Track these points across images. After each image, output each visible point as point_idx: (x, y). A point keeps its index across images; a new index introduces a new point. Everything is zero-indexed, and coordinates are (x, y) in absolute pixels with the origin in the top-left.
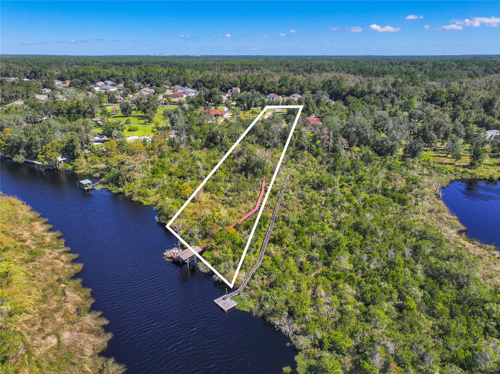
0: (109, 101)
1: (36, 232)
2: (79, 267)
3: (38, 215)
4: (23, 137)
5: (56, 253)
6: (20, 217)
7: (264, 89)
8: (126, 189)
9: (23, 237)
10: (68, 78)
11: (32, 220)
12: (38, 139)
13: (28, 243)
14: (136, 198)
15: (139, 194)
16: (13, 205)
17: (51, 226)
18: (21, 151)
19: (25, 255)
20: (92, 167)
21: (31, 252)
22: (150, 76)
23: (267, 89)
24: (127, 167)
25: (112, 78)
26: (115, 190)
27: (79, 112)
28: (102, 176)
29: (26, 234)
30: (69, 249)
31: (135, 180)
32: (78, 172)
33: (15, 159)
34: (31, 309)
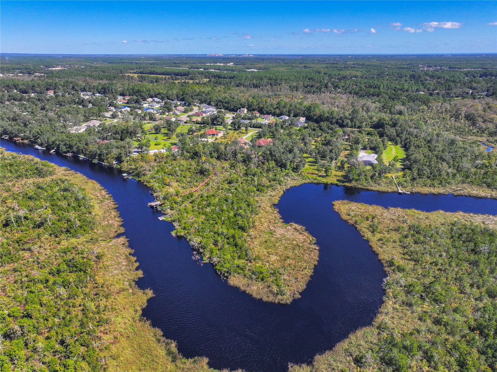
0: (150, 119)
1: (102, 194)
2: (117, 206)
3: (103, 188)
4: (98, 150)
5: (109, 201)
6: (96, 188)
7: (264, 110)
8: (142, 179)
9: (98, 196)
10: (127, 94)
11: (101, 190)
12: (105, 151)
13: (99, 198)
14: (145, 183)
15: (147, 182)
16: (93, 183)
17: (108, 192)
18: (96, 157)
19: (99, 202)
20: (130, 167)
21: (101, 201)
22: (187, 94)
23: (266, 111)
24: (143, 169)
25: (158, 96)
26: (137, 179)
27: (127, 132)
28: (133, 172)
29: (99, 195)
30: (114, 200)
31: (147, 175)
32: (123, 169)
33: (93, 162)
34: (101, 215)
